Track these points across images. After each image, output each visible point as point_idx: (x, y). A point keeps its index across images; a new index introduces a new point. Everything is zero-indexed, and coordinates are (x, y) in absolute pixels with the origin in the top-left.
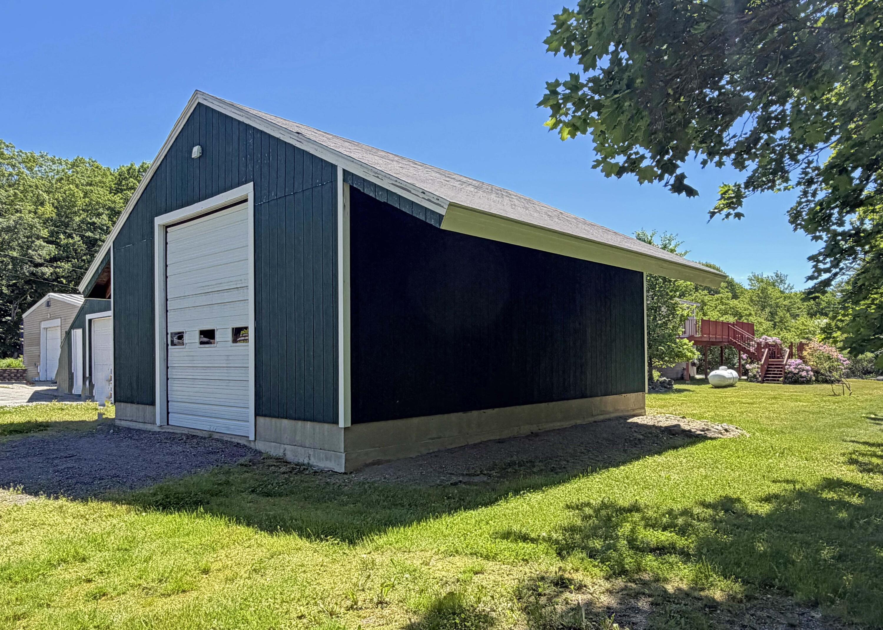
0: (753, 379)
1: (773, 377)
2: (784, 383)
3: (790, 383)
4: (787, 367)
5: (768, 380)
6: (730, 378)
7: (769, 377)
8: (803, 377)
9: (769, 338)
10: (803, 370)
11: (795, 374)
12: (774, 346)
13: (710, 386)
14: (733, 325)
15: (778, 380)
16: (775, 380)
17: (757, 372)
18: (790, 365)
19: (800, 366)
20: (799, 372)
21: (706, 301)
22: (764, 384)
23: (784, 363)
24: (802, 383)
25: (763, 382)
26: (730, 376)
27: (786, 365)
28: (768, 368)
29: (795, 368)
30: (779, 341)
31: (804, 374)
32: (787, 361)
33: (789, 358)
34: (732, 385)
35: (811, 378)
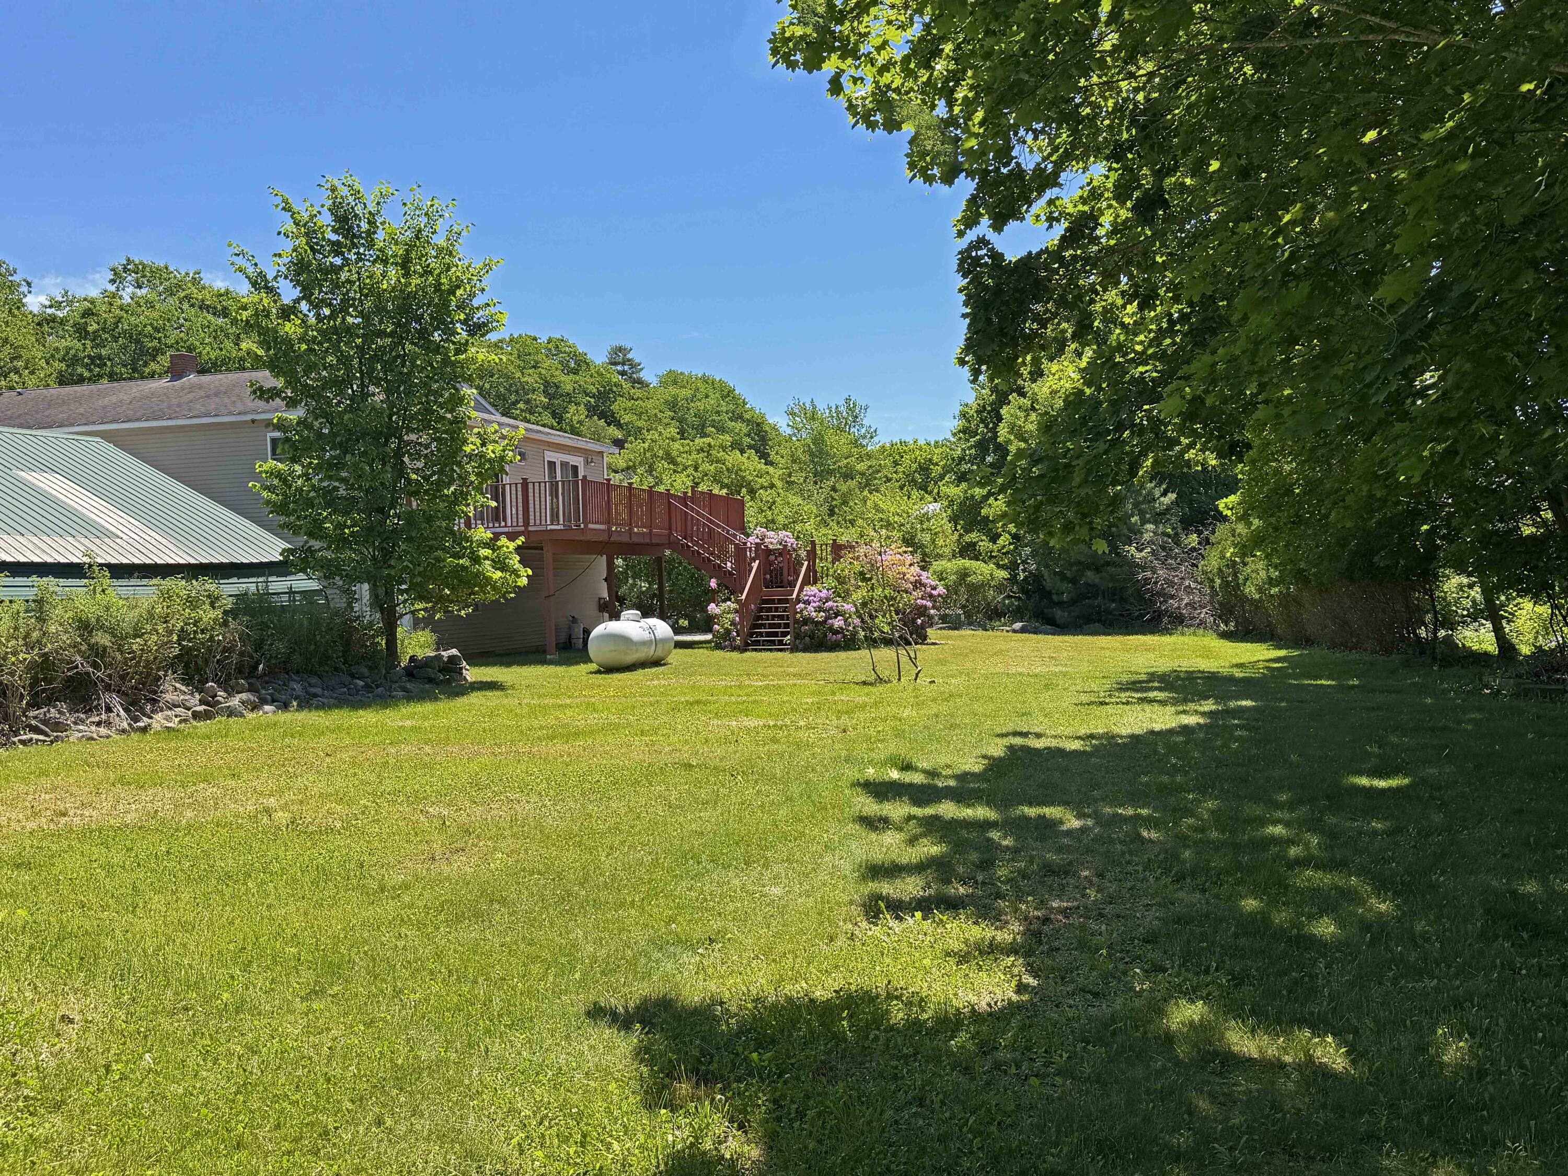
0: (723, 642)
1: (769, 634)
2: (794, 649)
3: (805, 650)
4: (802, 605)
5: (757, 643)
6: (644, 643)
7: (761, 634)
8: (836, 632)
9: (771, 534)
10: (837, 614)
11: (817, 623)
12: (781, 554)
13: (593, 667)
14: (684, 499)
15: (781, 642)
16: (773, 643)
17: (733, 623)
18: (807, 602)
19: (830, 603)
20: (827, 618)
21: (674, 454)
22: (748, 654)
23: (794, 596)
24: (834, 647)
25: (743, 649)
26: (646, 636)
27: (798, 601)
28: (761, 610)
29: (819, 610)
30: (791, 541)
31: (838, 623)
32: (801, 590)
33: (806, 582)
34: (657, 663)
35: (854, 634)
